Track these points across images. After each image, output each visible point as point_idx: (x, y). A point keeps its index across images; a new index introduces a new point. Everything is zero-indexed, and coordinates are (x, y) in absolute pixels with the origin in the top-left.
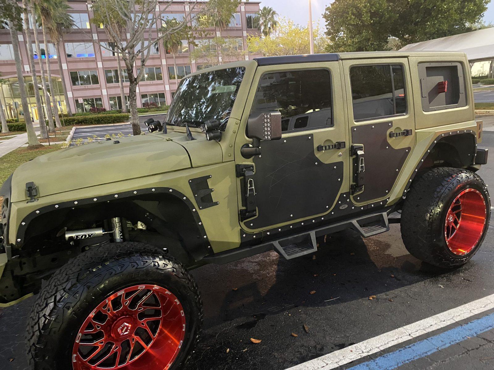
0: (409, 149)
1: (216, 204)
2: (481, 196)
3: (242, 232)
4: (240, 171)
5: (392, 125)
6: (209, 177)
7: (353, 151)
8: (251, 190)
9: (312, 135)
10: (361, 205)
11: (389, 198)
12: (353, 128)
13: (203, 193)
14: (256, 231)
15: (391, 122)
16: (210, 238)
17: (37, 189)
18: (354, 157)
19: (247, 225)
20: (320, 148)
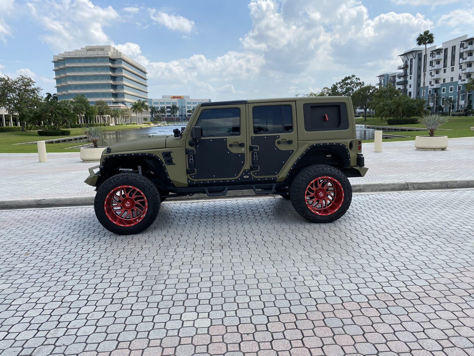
0: (293, 151)
1: (174, 164)
2: (339, 184)
3: (188, 179)
4: (187, 152)
5: (279, 138)
6: (171, 152)
7: (251, 149)
8: (191, 161)
9: (226, 139)
10: (259, 177)
11: (278, 177)
12: (252, 137)
13: (168, 158)
14: (196, 180)
15: (279, 136)
16: (171, 179)
17: (110, 150)
18: (252, 152)
19: (191, 176)
20: (231, 145)
